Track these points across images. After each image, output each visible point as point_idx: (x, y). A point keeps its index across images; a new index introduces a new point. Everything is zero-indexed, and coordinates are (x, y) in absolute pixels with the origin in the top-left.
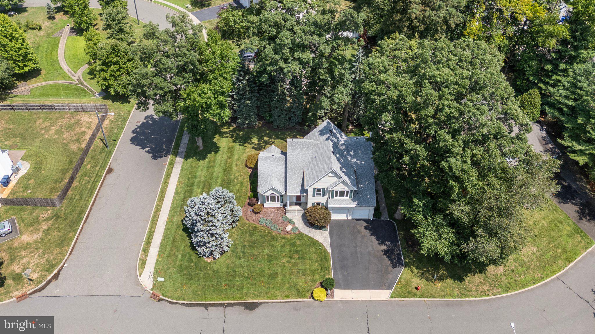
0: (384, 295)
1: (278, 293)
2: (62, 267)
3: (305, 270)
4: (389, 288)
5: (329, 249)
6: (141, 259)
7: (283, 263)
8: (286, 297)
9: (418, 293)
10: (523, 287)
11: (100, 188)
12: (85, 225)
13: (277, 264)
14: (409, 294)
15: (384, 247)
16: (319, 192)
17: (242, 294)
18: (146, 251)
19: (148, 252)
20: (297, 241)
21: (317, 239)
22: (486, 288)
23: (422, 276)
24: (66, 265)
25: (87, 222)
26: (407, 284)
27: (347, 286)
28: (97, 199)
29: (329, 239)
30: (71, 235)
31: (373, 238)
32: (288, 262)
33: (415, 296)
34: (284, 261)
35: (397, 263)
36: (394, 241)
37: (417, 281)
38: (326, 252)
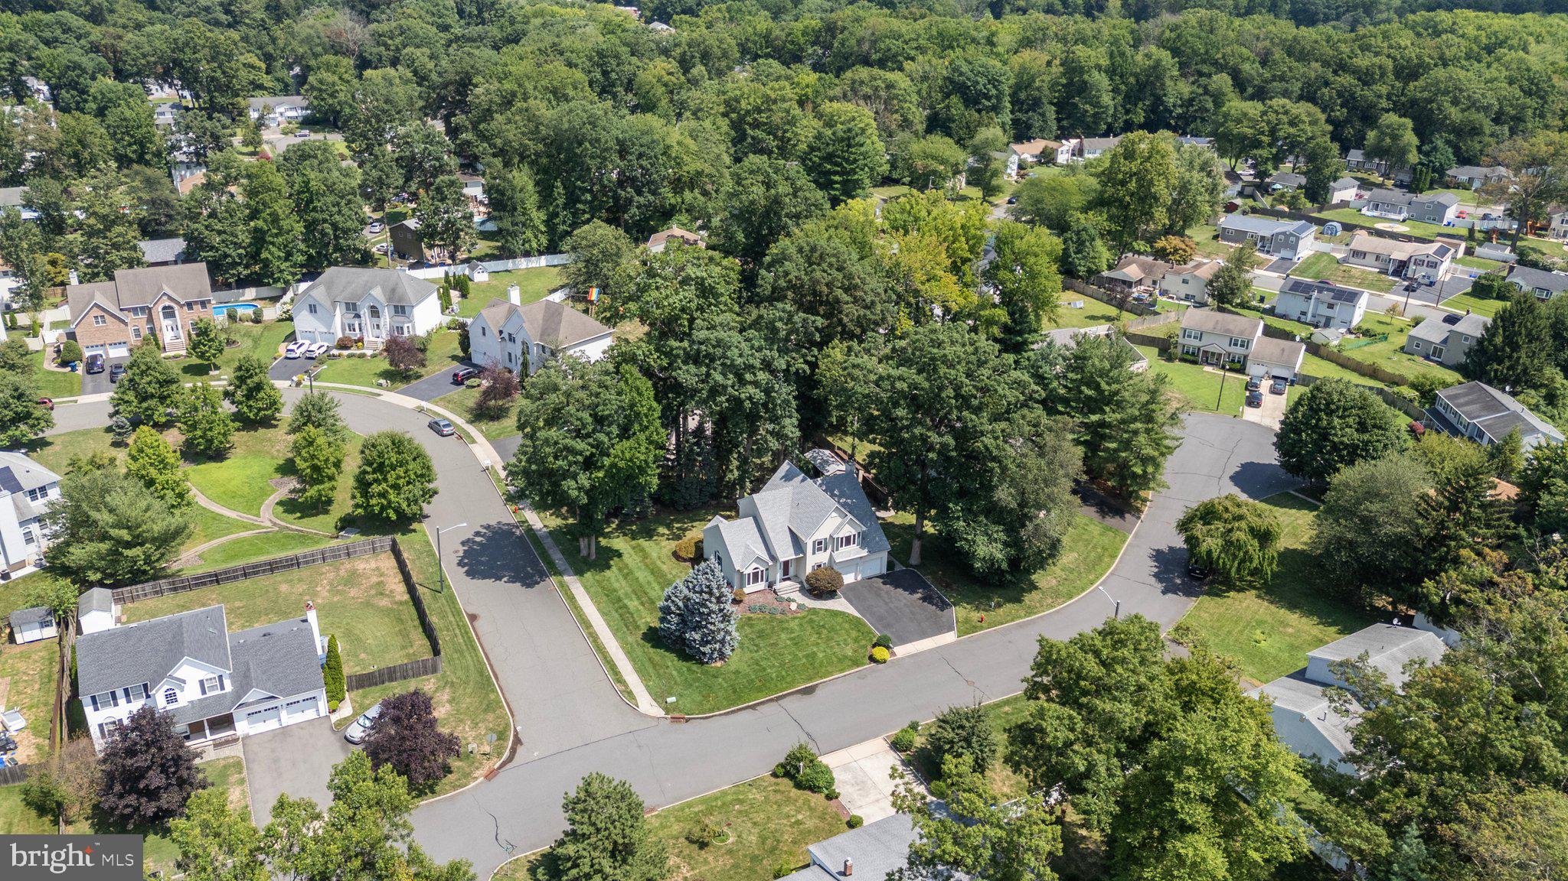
0: (950, 637)
1: (829, 670)
2: (516, 731)
3: (845, 640)
4: (951, 629)
5: (857, 614)
6: (622, 691)
7: (814, 641)
8: (842, 671)
9: (984, 624)
10: (1083, 590)
12: (501, 682)
13: (807, 644)
14: (975, 629)
15: (919, 595)
16: (820, 546)
17: (788, 683)
19: (625, 682)
20: (813, 617)
21: (836, 609)
22: (1050, 601)
23: (977, 608)
24: (519, 727)
25: (500, 677)
26: (967, 621)
27: (904, 641)
28: (487, 651)
29: (850, 605)
31: (900, 591)
32: (819, 639)
33: (982, 628)
34: (813, 639)
35: (943, 606)
36: (925, 586)
37: (975, 615)
38: (856, 618)
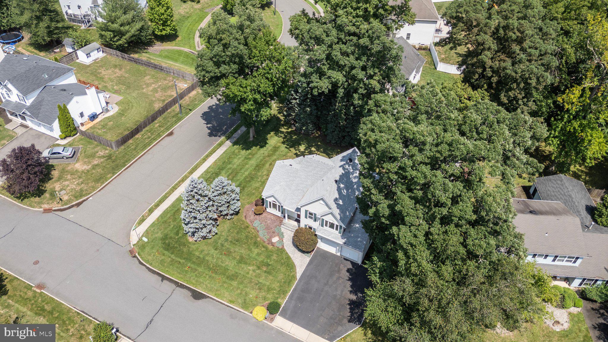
1: (227, 294)
2: (87, 199)
3: (264, 285)
4: (331, 339)
5: (298, 276)
6: (143, 216)
7: (249, 270)
8: (231, 302)
11: (154, 145)
12: (124, 172)
13: (243, 268)
15: (354, 297)
16: (311, 215)
17: (197, 281)
18: (151, 211)
19: (152, 213)
20: (275, 255)
21: (294, 261)
24: (91, 198)
25: (127, 170)
27: (292, 318)
28: (146, 154)
29: (306, 265)
30: (109, 176)
31: (349, 283)
32: (254, 271)
34: (251, 268)
35: (356, 318)
38: (294, 277)
